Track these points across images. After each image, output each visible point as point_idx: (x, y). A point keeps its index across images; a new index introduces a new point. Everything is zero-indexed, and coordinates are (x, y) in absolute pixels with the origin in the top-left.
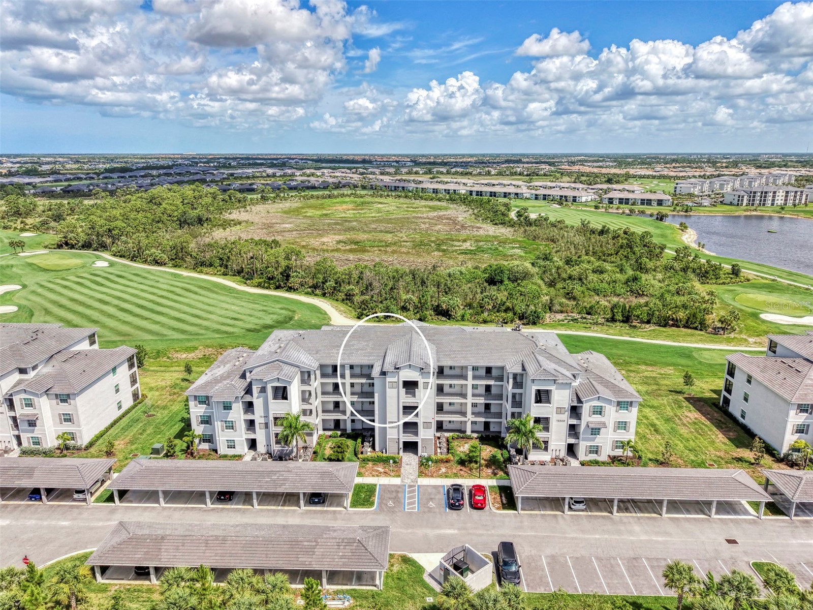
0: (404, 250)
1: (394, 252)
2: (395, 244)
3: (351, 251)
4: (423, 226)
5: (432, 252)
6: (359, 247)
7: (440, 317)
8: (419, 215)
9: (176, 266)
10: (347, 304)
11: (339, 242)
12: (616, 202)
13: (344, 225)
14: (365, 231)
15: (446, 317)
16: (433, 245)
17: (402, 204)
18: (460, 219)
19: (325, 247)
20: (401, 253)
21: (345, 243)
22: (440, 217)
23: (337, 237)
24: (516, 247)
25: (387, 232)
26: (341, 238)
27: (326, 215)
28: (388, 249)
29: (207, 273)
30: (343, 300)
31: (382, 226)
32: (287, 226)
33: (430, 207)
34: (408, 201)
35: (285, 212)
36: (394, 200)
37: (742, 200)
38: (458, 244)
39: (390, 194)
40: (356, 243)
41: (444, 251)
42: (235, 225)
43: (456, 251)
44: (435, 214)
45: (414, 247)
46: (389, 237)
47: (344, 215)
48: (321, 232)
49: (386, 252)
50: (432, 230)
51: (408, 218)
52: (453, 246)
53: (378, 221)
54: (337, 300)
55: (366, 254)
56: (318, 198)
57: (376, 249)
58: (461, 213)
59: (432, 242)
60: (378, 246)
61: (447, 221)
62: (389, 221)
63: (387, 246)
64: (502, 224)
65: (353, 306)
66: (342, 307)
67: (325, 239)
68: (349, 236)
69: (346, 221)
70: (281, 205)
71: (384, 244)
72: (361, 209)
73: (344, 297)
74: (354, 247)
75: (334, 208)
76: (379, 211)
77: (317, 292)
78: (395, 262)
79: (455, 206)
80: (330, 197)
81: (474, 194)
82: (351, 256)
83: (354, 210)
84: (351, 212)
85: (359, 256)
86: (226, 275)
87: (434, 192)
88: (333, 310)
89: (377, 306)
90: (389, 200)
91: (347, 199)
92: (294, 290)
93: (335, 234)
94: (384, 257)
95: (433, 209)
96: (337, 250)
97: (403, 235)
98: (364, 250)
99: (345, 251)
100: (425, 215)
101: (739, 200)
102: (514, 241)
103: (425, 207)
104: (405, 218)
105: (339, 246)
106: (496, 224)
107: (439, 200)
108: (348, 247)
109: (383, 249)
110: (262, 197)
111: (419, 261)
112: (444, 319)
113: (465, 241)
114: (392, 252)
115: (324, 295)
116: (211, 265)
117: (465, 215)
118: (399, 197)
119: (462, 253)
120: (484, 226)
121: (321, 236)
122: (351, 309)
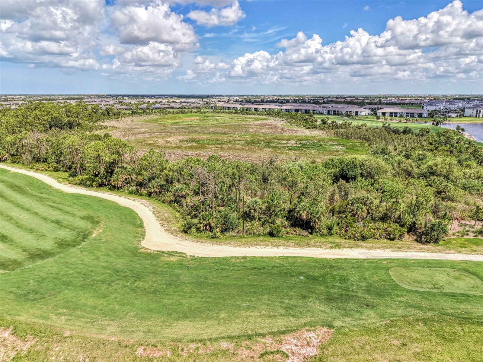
0: (238, 147)
1: (229, 149)
2: (230, 142)
3: (191, 148)
4: (251, 130)
5: (264, 148)
6: (200, 145)
7: (298, 230)
8: (247, 123)
9: (14, 162)
10: (174, 208)
11: (181, 141)
12: (388, 115)
13: (189, 129)
14: (206, 133)
15: (306, 230)
16: (263, 143)
17: (234, 117)
18: (279, 125)
19: (168, 145)
20: (236, 149)
21: (187, 141)
22: (263, 124)
23: (181, 137)
24: (336, 145)
25: (222, 134)
26: (184, 138)
27: (176, 123)
28: (224, 146)
29: (37, 169)
30: (170, 202)
31: (219, 130)
32: (143, 130)
33: (254, 119)
34: (237, 115)
35: (146, 121)
36: (227, 115)
37: (480, 113)
38: (284, 142)
39: (225, 111)
40: (197, 141)
41: (274, 147)
42: (101, 129)
43: (284, 147)
44: (259, 122)
45: (247, 144)
46: (225, 138)
47: (190, 123)
48: (168, 134)
49: (222, 148)
50: (259, 132)
51: (239, 125)
52: (279, 144)
53: (216, 127)
54: (164, 202)
55: (205, 150)
56: (173, 113)
57: (213, 146)
58: (278, 122)
59: (261, 140)
60: (215, 144)
61: (269, 127)
62: (225, 127)
63: (223, 144)
64: (313, 128)
65: (182, 211)
66: (167, 211)
67: (170, 139)
68: (191, 137)
69: (191, 127)
70: (145, 118)
71: (220, 142)
72: (203, 120)
73: (172, 198)
74: (194, 144)
75: (184, 119)
76: (217, 120)
77: (144, 191)
78: (231, 157)
79: (272, 118)
80: (182, 112)
81: (284, 111)
82: (190, 152)
83: (198, 120)
84: (196, 121)
85: (198, 152)
86: (57, 171)
87: (255, 110)
88: (153, 218)
89: (211, 215)
90: (224, 115)
91: (195, 114)
92: (118, 189)
93: (180, 135)
94: (221, 153)
95: (256, 119)
96: (178, 147)
97: (236, 136)
98: (202, 147)
99: (186, 148)
100: (252, 123)
101: (477, 114)
102: (330, 140)
103: (250, 118)
104: (236, 125)
105: (182, 144)
106: (309, 128)
107: (260, 114)
108: (189, 145)
109: (219, 146)
110: (132, 112)
111: (254, 156)
112: (305, 233)
113: (289, 140)
114: (227, 149)
115: (150, 195)
116: (45, 161)
117: (282, 123)
118: (231, 113)
119: (291, 149)
120: (299, 129)
121: (168, 136)
122: (178, 214)
